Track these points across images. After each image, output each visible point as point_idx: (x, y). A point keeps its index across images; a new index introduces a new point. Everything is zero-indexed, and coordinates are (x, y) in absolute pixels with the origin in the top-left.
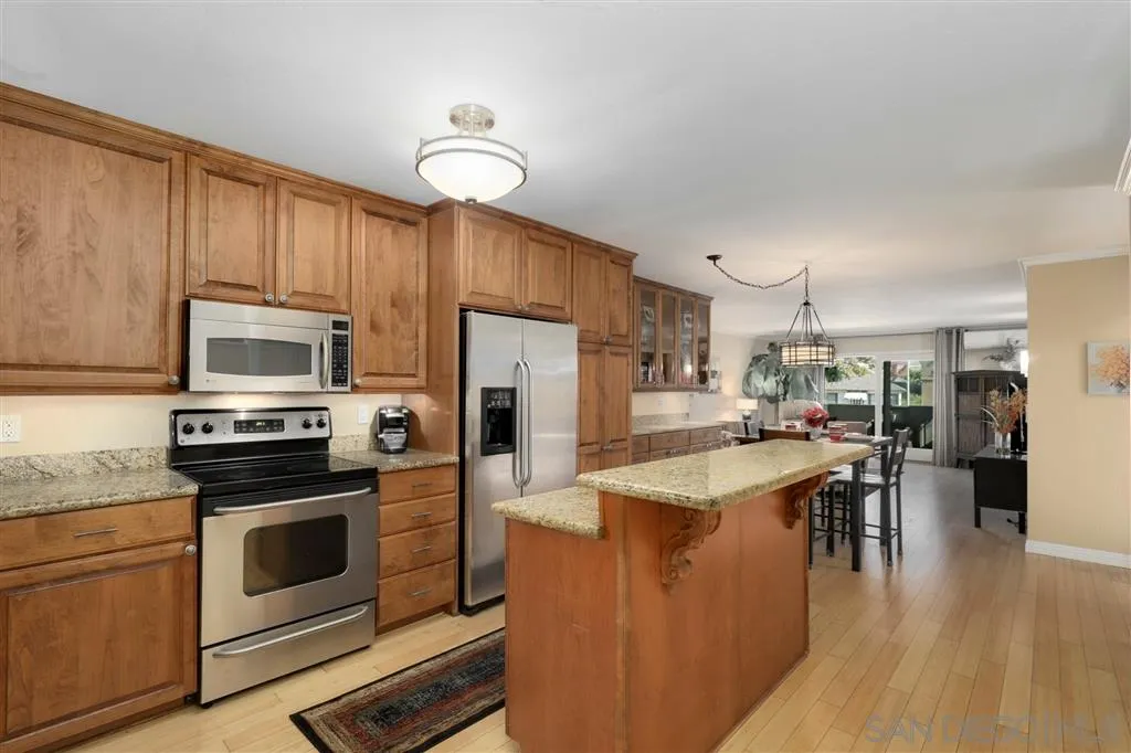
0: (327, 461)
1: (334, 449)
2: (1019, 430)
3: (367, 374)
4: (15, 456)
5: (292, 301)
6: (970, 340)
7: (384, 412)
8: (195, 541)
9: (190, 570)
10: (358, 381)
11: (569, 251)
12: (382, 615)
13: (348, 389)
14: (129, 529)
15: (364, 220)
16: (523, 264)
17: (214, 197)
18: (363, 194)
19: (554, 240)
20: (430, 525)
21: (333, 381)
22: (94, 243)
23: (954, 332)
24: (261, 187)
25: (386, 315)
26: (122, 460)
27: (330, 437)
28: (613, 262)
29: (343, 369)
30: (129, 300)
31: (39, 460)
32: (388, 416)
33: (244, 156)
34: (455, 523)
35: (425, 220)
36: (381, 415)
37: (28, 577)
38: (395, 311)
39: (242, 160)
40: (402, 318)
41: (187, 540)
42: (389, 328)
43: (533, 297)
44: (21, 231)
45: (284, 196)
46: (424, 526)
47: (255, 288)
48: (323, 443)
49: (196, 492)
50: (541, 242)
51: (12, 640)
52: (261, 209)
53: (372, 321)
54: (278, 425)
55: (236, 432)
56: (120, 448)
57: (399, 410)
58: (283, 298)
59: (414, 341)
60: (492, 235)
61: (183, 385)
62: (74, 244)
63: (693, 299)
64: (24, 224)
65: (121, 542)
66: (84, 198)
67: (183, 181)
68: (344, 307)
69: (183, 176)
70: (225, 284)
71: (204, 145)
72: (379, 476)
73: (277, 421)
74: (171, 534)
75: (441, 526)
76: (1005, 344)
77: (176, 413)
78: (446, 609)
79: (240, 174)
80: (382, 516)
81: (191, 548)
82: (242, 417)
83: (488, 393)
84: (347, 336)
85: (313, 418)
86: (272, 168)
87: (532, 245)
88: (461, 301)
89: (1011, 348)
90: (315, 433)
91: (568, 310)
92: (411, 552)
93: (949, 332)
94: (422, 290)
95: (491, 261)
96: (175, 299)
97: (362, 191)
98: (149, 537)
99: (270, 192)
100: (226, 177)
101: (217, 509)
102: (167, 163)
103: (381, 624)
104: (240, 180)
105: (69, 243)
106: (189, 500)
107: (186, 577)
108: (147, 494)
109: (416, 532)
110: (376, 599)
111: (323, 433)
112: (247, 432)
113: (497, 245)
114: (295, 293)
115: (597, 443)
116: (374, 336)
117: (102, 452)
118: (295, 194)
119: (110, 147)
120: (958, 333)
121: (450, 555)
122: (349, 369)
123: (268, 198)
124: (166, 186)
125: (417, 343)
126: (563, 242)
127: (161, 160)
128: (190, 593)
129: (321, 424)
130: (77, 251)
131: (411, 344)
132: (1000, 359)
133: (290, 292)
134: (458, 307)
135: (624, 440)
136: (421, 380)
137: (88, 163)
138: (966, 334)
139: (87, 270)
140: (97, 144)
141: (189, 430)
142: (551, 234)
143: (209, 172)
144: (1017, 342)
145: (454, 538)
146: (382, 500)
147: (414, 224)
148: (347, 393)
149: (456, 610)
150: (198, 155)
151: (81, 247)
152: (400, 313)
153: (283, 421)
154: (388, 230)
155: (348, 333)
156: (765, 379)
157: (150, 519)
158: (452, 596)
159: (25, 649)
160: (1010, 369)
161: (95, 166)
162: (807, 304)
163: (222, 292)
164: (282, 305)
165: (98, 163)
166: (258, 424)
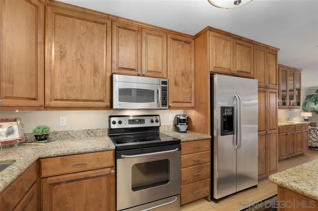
0: (159, 135)
1: (161, 130)
3: (174, 102)
4: (64, 130)
5: (147, 74)
7: (178, 117)
8: (115, 168)
9: (113, 180)
10: (170, 105)
11: (252, 48)
12: (182, 201)
13: (167, 108)
14: (92, 163)
15: (172, 42)
16: (234, 54)
17: (121, 36)
18: (171, 32)
19: (246, 44)
20: (200, 164)
21: (162, 105)
22: (83, 55)
24: (136, 32)
25: (180, 79)
26: (95, 133)
27: (160, 126)
28: (269, 53)
29: (165, 100)
30: (94, 75)
31: (71, 132)
32: (181, 118)
33: (131, 20)
34: (209, 163)
35: (193, 41)
36: (177, 118)
37: (58, 180)
38: (183, 77)
39: (130, 22)
40: (186, 80)
41: (111, 167)
42: (181, 84)
43: (238, 69)
44: (61, 52)
45: (144, 35)
46: (198, 164)
47: (134, 70)
48: (158, 128)
49: (115, 149)
50: (241, 45)
51: (54, 203)
52: (136, 39)
53: (175, 81)
54: (143, 121)
55: (129, 124)
56: (94, 129)
57: (184, 116)
58: (144, 73)
59: (190, 89)
60: (222, 42)
61: (111, 106)
62: (77, 56)
63: (294, 71)
64: (62, 50)
65: (89, 167)
66: (80, 39)
67: (111, 31)
68: (165, 76)
69: (111, 29)
70: (125, 69)
71: (118, 17)
72: (181, 143)
73: (143, 120)
74: (106, 165)
75: (204, 164)
77: (111, 117)
78: (206, 198)
79: (129, 27)
80: (182, 160)
81: (113, 171)
82: (131, 118)
83: (223, 109)
84: (167, 87)
85: (154, 118)
86: (140, 24)
87: (238, 46)
88: (211, 70)
90: (155, 124)
91: (252, 73)
92: (193, 175)
94: (193, 68)
95: (222, 54)
96: (109, 74)
97: (171, 31)
98: (98, 166)
99: (140, 33)
100: (125, 28)
101: (122, 156)
102: (105, 25)
103: (182, 204)
104: (129, 29)
105: (75, 56)
106: (112, 152)
107: (111, 182)
108: (97, 149)
109: (195, 166)
110: (180, 194)
111: (158, 124)
112: (133, 124)
113: (224, 46)
114: (148, 71)
115: (264, 131)
116: (176, 87)
117: (89, 130)
118: (148, 34)
119: (88, 20)
121: (208, 177)
122: (168, 100)
123: (139, 36)
124: (105, 33)
125: (191, 90)
126: (249, 45)
127: (103, 24)
128: (113, 189)
129: (157, 121)
130: (78, 59)
131: (189, 90)
133: (147, 71)
134: (210, 73)
135: (275, 129)
136: (193, 104)
137: (81, 27)
139: (81, 65)
140: (84, 20)
141: (114, 123)
142: (245, 41)
143: (119, 27)
145: (209, 170)
146: (182, 153)
147: (189, 43)
148: (166, 109)
149: (209, 199)
150: (116, 21)
151: (79, 57)
152: (185, 78)
153: (144, 120)
154: (180, 46)
155: (167, 86)
156: (315, 104)
157: (99, 159)
158: (208, 194)
159: (58, 207)
161: (83, 28)
163: (124, 71)
164: (144, 76)
165: (84, 27)
166: (136, 121)
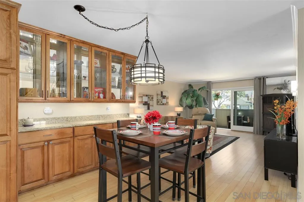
2: (291, 122)
6: (269, 81)
23: (262, 78)
63: (122, 56)
76: (283, 82)
89: (286, 84)
93: (260, 78)
120: (264, 79)
132: (281, 89)
138: (267, 79)
144: (289, 81)
160: (286, 93)
162: (147, 41)
